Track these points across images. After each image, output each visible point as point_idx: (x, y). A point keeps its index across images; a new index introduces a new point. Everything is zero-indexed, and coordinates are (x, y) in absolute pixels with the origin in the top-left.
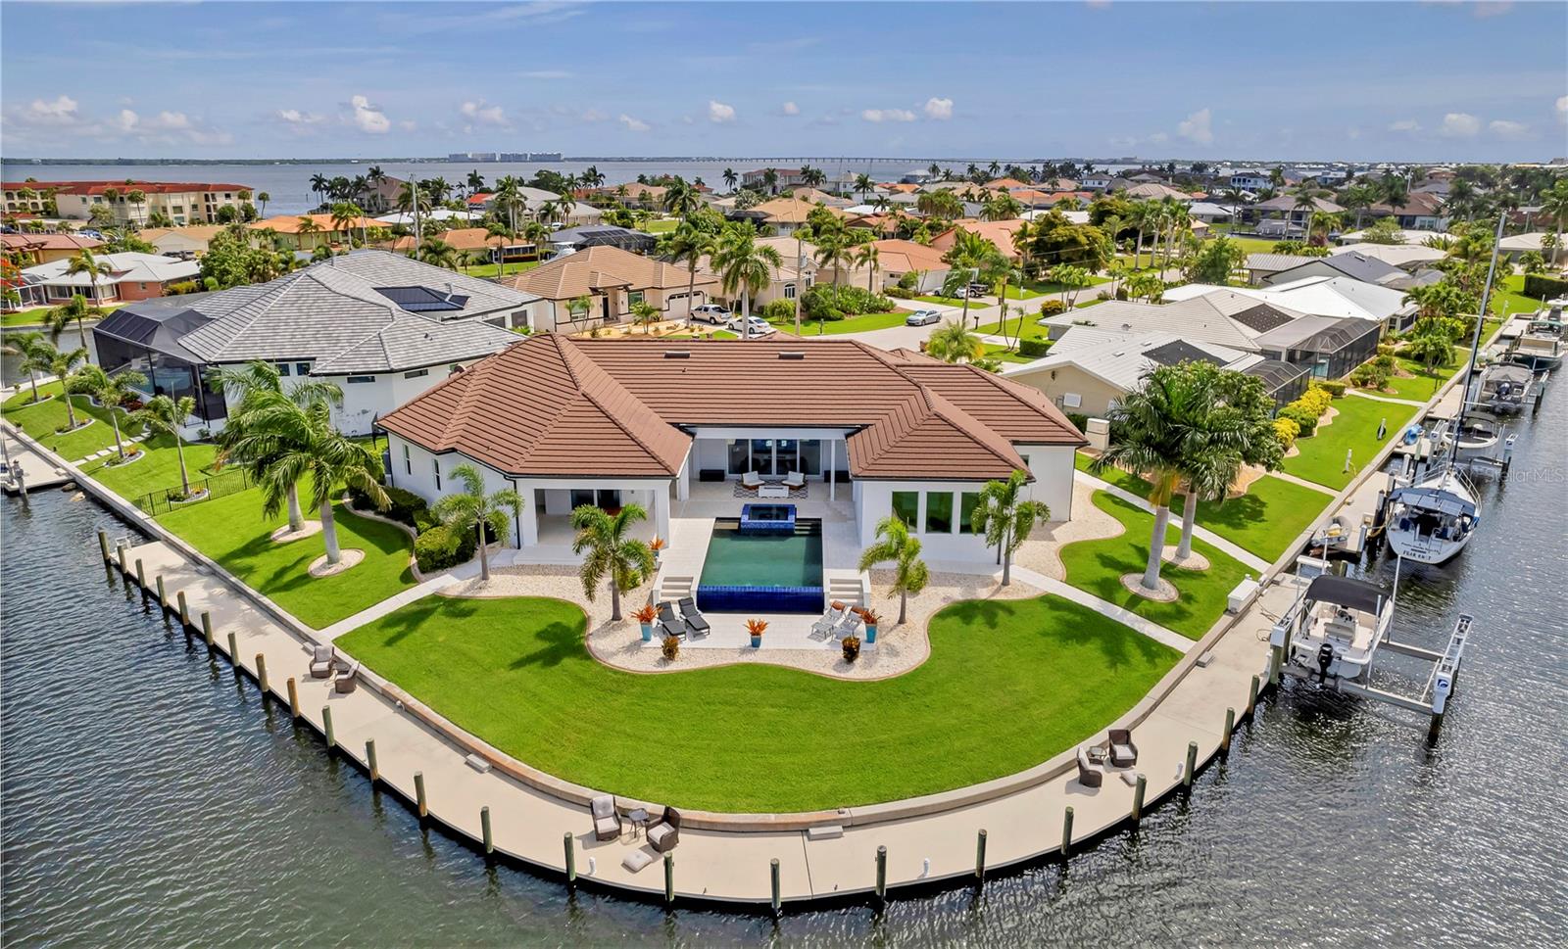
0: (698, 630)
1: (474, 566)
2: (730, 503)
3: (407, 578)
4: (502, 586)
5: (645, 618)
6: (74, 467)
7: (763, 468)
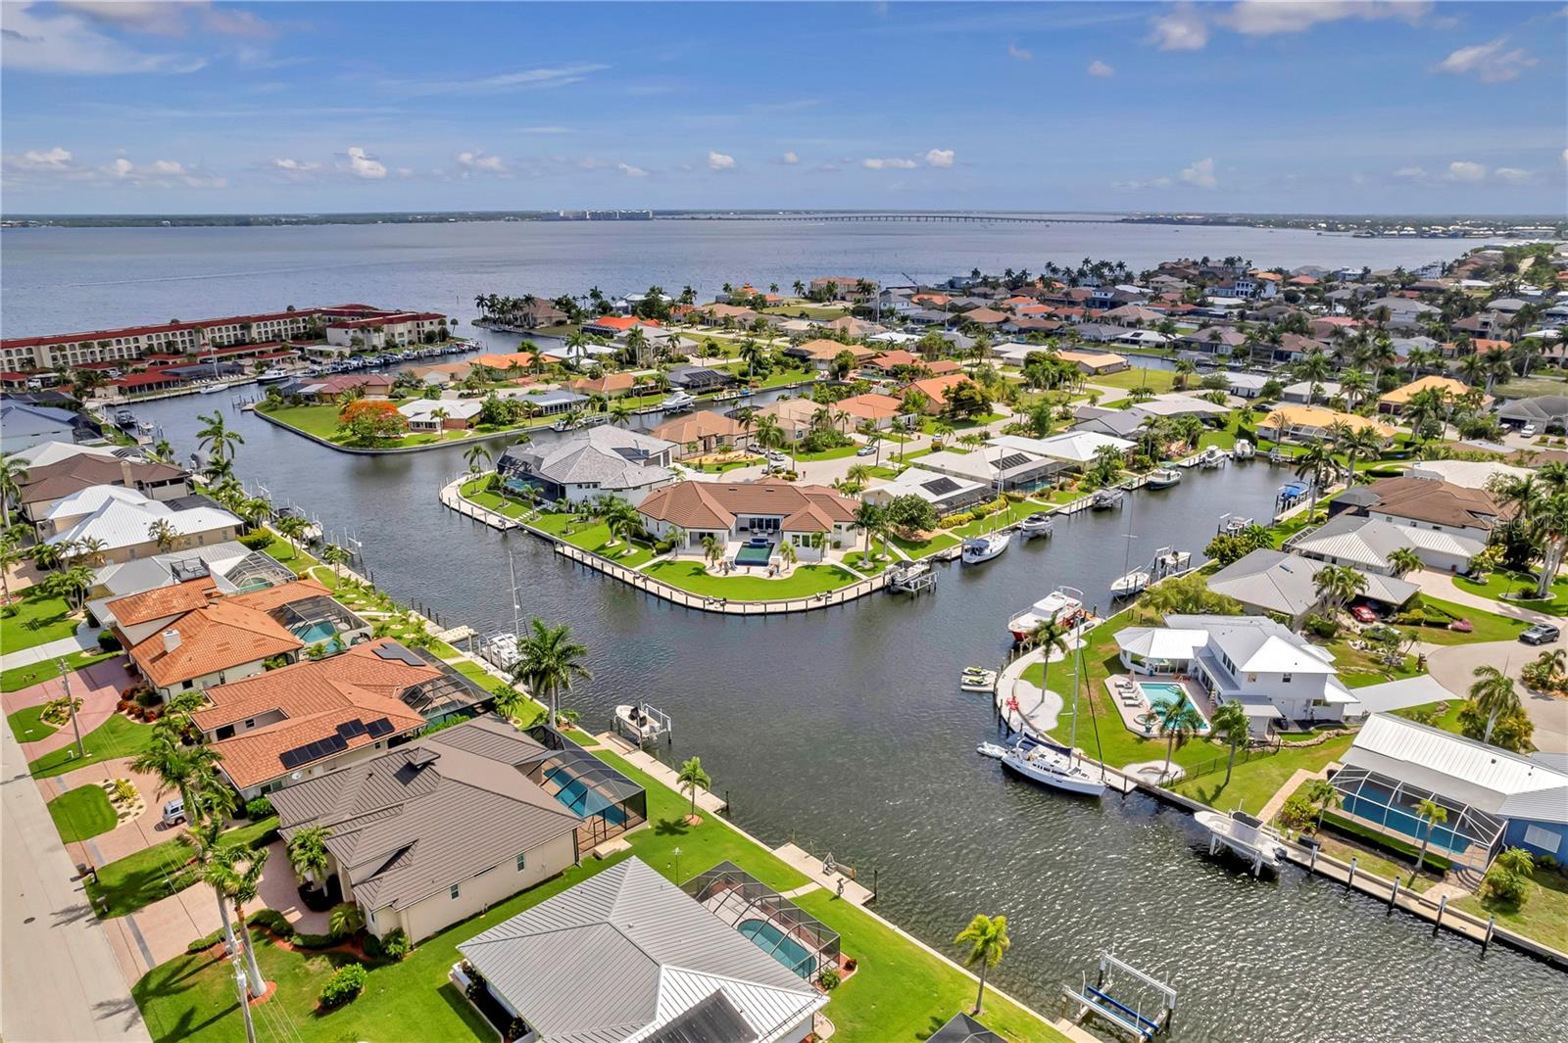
0: (733, 569)
1: (673, 553)
2: (748, 538)
3: (653, 556)
4: (681, 558)
5: (720, 565)
6: (517, 520)
7: (760, 527)
